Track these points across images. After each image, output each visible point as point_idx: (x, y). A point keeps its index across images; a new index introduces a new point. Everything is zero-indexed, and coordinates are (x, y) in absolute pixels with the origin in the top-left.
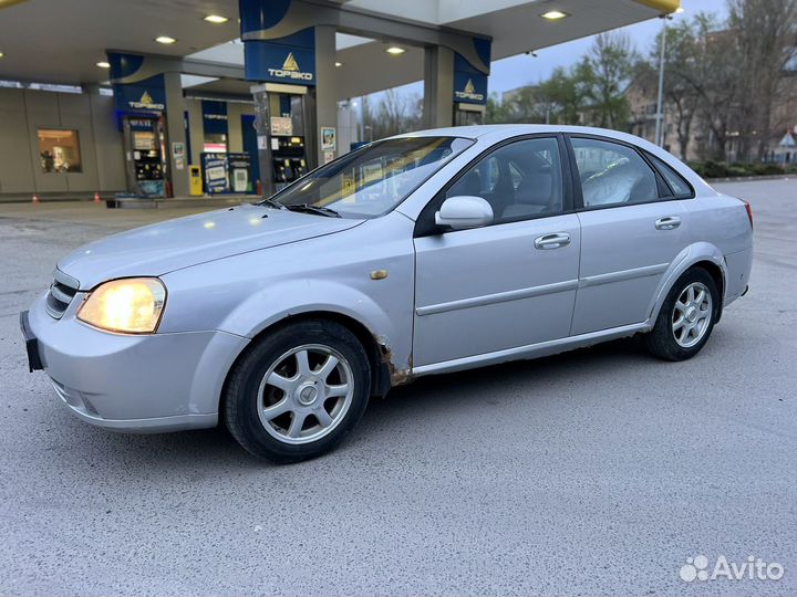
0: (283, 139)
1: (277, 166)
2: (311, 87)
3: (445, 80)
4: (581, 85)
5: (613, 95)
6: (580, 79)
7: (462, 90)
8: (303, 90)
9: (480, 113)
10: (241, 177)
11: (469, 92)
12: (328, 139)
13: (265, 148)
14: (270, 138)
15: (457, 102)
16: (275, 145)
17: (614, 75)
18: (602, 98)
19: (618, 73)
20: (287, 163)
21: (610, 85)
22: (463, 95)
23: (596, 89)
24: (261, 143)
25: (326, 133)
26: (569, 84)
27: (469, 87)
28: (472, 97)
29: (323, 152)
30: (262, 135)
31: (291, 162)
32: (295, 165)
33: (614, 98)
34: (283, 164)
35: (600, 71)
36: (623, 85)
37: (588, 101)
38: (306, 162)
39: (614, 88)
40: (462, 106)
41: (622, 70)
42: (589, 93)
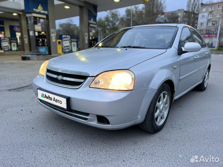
0: (39, 32)
1: (37, 41)
2: (47, 16)
3: (86, 17)
4: (106, 23)
5: (115, 26)
6: (106, 21)
7: (90, 20)
8: (45, 17)
9: (95, 27)
10: (14, 45)
11: (92, 21)
12: (53, 33)
13: (33, 35)
14: (35, 32)
15: (89, 24)
16: (37, 34)
17: (115, 20)
18: (112, 27)
19: (116, 20)
20: (41, 40)
21: (114, 23)
22: (90, 22)
23: (110, 24)
24: (31, 33)
25: (53, 31)
26: (103, 22)
27: (92, 20)
28: (93, 22)
29: (52, 37)
30: (31, 30)
31: (42, 40)
32: (43, 41)
33: (115, 27)
34: (39, 40)
35: (111, 19)
36: (117, 23)
37: (109, 27)
38: (47, 40)
39: (115, 24)
40: (91, 25)
41: (117, 19)
42: (109, 25)
